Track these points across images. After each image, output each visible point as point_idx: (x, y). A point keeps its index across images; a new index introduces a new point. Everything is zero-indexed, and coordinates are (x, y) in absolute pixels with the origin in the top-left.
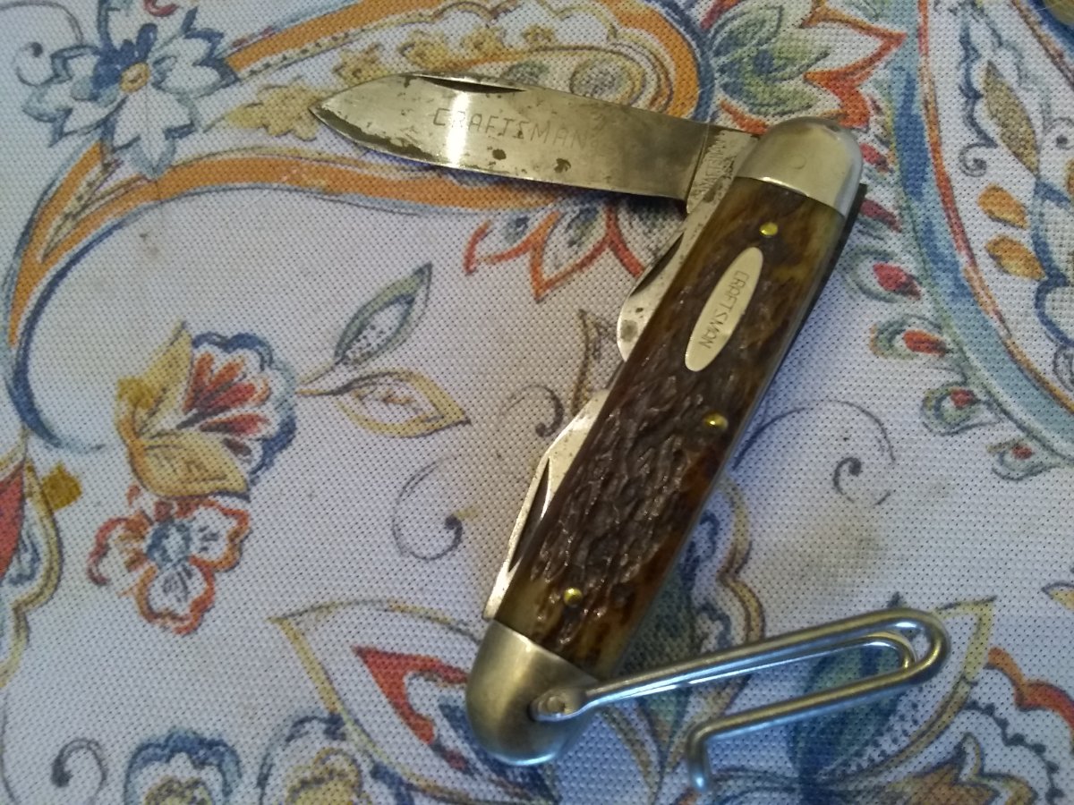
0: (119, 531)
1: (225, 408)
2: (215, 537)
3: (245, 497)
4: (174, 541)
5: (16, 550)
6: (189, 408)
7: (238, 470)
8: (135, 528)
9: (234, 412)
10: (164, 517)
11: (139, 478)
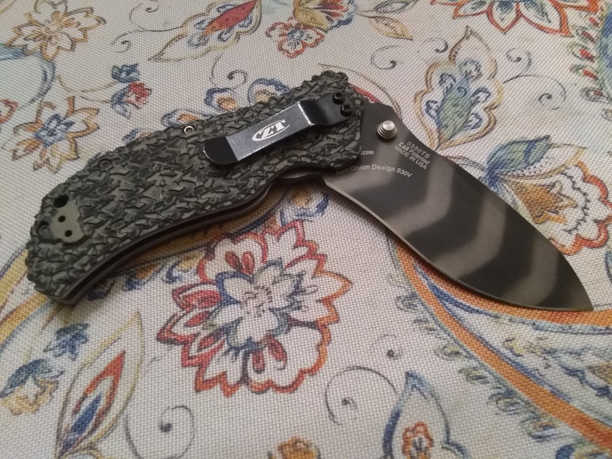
0: (281, 26)
1: (330, 9)
2: (311, 38)
3: (326, 32)
4: (297, 35)
5: (245, 19)
6: (319, 5)
7: (327, 24)
8: (286, 27)
9: (334, 11)
10: (297, 28)
11: (294, 16)
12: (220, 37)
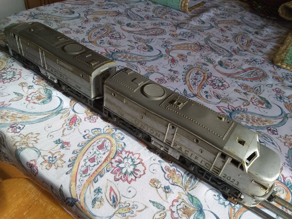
12: (74, 125)
